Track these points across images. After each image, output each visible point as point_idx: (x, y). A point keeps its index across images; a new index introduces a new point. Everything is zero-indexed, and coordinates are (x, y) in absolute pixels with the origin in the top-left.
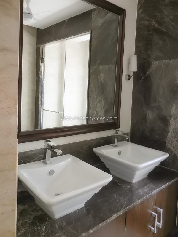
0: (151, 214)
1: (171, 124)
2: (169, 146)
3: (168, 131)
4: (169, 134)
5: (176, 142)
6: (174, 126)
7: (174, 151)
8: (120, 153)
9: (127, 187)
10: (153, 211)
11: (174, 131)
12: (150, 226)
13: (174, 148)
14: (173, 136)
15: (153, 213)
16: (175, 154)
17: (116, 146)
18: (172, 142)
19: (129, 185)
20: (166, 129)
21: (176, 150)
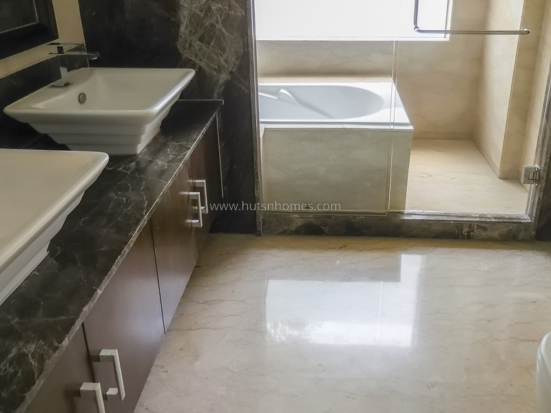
0: (189, 195)
1: (181, 5)
2: (186, 54)
3: (179, 22)
4: (182, 29)
5: (198, 42)
6: (191, 10)
7: (197, 61)
8: (82, 99)
9: (129, 168)
10: (190, 191)
11: (190, 21)
12: (189, 221)
13: (196, 55)
14: (191, 32)
15: (191, 193)
16: (200, 67)
17: (67, 85)
18: (190, 45)
19: (132, 161)
20: (173, 19)
21: (201, 60)
